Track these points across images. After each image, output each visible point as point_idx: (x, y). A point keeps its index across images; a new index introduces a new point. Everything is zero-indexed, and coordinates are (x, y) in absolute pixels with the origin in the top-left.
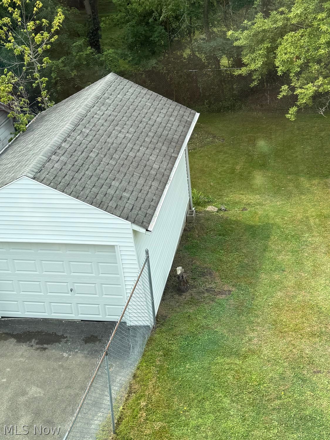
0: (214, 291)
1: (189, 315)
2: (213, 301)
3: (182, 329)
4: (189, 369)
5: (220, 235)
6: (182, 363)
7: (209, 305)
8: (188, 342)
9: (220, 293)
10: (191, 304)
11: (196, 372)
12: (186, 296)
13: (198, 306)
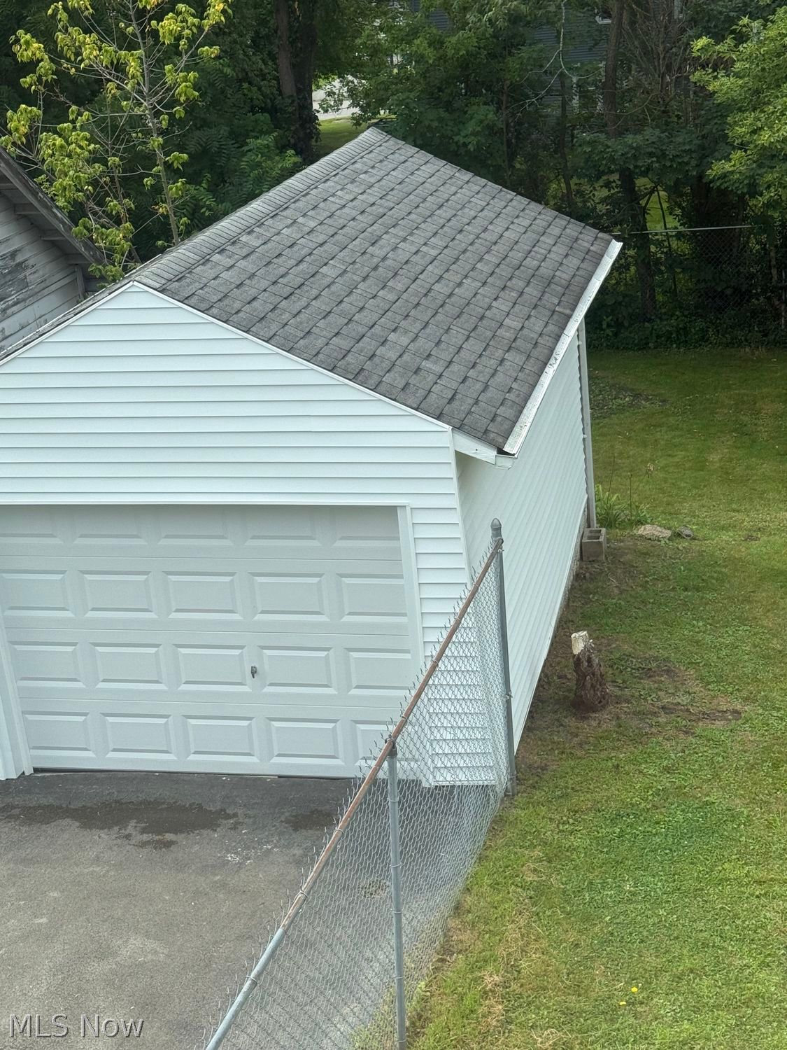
0: (688, 710)
1: (618, 765)
2: (686, 733)
3: (598, 797)
4: (633, 894)
5: (686, 589)
6: (607, 878)
7: (678, 743)
8: (621, 828)
9: (705, 716)
10: (618, 740)
11: (658, 903)
12: (602, 722)
13: (641, 743)
